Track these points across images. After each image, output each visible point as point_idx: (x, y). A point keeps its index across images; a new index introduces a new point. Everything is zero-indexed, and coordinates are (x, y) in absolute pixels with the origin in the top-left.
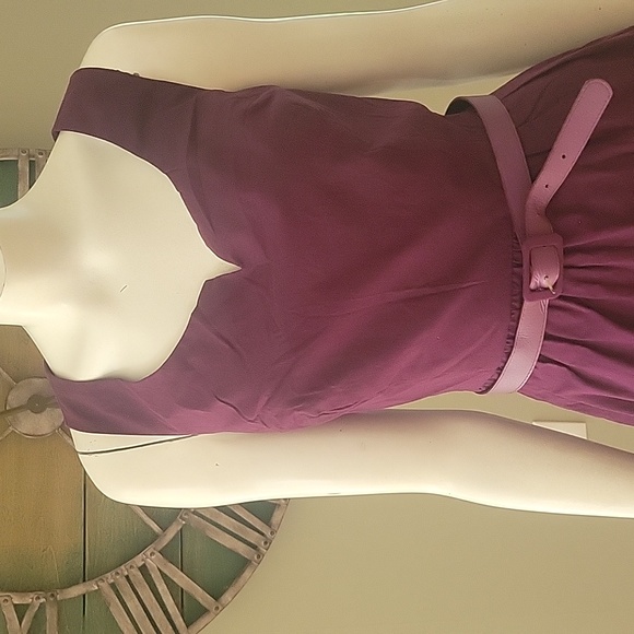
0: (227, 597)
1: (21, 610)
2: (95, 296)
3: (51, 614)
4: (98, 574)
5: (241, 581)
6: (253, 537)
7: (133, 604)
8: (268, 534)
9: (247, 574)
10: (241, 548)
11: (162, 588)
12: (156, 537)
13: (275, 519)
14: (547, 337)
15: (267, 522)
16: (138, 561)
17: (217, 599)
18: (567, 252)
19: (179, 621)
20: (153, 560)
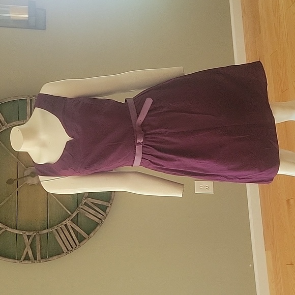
0: (92, 234)
1: (29, 237)
2: (44, 145)
3: (38, 238)
4: (52, 227)
5: (96, 230)
6: (100, 216)
7: (62, 236)
8: (105, 216)
9: (98, 227)
10: (96, 219)
11: (71, 231)
12: (70, 215)
13: (107, 211)
14: (143, 153)
15: (105, 212)
16: (64, 223)
17: (88, 235)
18: (145, 135)
19: (77, 241)
20: (69, 223)
